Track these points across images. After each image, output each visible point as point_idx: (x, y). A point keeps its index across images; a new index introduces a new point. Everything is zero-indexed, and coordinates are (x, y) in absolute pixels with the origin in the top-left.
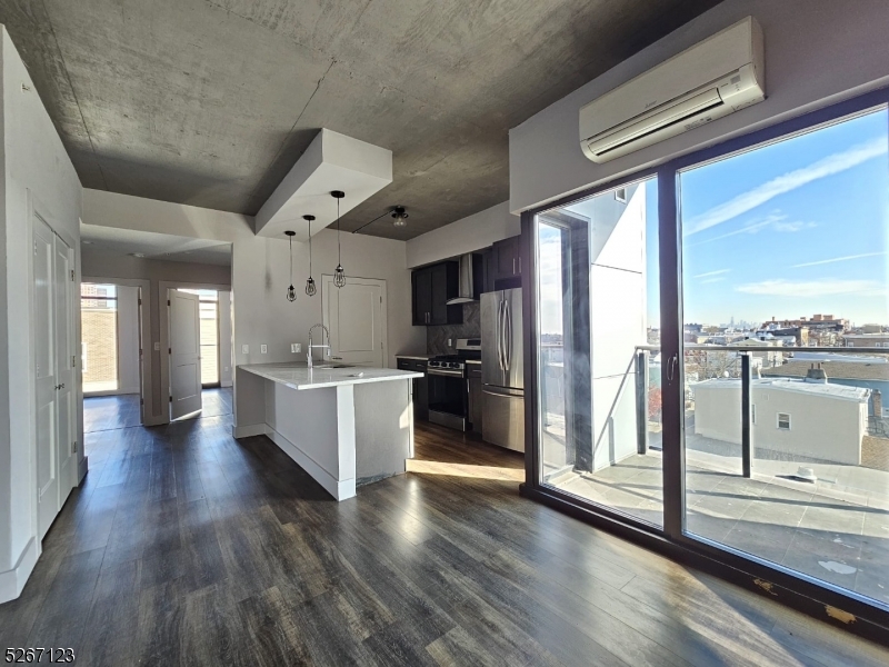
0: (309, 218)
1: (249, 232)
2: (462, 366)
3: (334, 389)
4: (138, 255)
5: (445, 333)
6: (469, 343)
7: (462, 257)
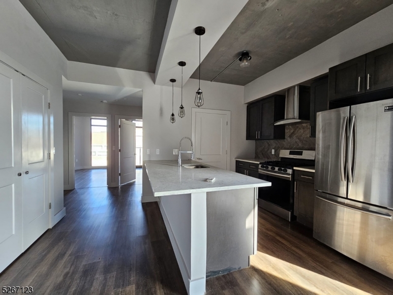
0: (182, 64)
1: (151, 82)
2: (290, 171)
3: (190, 195)
4: (105, 101)
5: (269, 145)
6: (291, 153)
7: (289, 90)
